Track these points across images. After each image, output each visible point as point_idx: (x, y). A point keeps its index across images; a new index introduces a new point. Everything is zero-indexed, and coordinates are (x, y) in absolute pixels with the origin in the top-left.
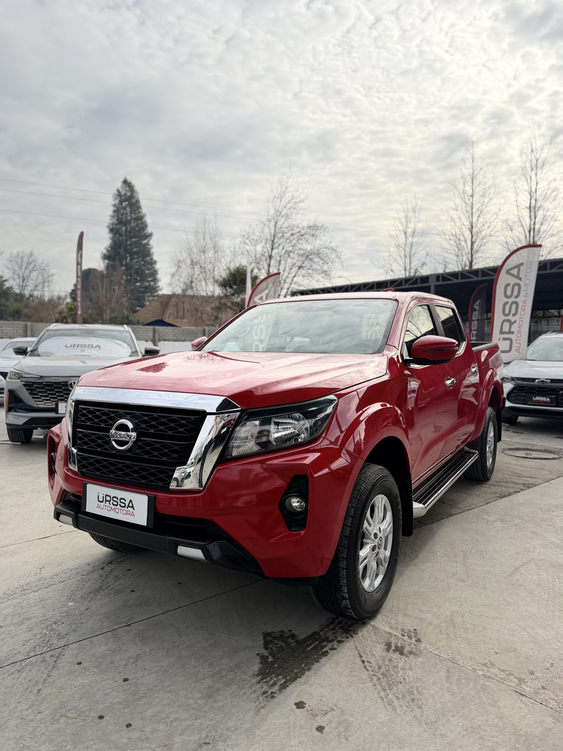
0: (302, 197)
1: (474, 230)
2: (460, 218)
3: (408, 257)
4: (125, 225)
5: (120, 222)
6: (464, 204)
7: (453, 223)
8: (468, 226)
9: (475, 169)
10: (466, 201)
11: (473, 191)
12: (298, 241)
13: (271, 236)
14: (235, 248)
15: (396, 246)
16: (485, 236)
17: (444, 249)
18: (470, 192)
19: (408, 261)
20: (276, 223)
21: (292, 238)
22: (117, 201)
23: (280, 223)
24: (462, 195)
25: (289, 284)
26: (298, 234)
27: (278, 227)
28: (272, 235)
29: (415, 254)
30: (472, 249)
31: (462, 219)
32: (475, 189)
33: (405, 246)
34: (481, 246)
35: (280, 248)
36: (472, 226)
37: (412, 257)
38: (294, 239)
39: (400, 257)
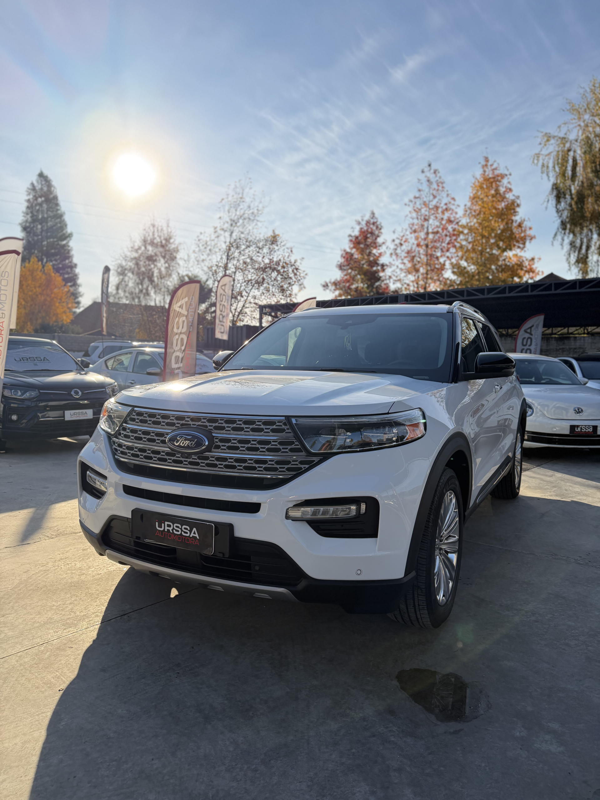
4: (41, 224)
5: (35, 220)
13: (226, 247)
20: (232, 233)
22: (31, 197)
27: (233, 238)
28: (228, 244)
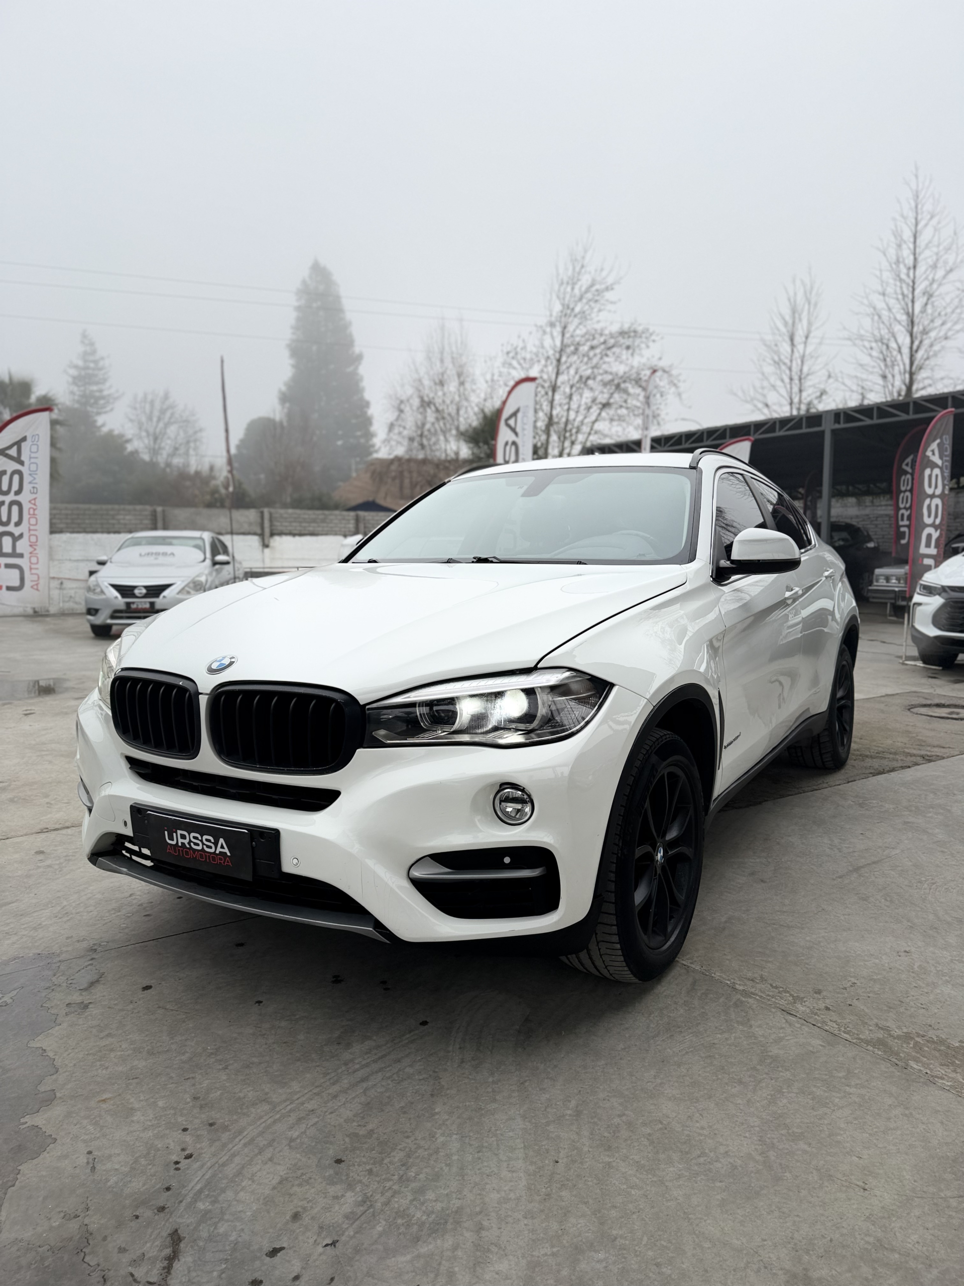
0: (610, 281)
1: (915, 329)
2: (890, 309)
3: (796, 381)
4: (317, 342)
5: (309, 336)
6: (898, 283)
7: (876, 318)
8: (905, 323)
9: (919, 217)
10: (903, 276)
11: (915, 259)
12: (601, 358)
13: (555, 351)
14: (493, 375)
15: (775, 362)
16: (935, 340)
17: (861, 365)
18: (910, 261)
19: (796, 389)
20: (565, 328)
21: (591, 354)
22: (302, 302)
23: (571, 328)
24: (894, 266)
25: (586, 436)
26: (603, 347)
27: (567, 335)
28: (558, 349)
29: (808, 375)
30: (912, 363)
31: (894, 311)
32: (920, 254)
33: (791, 361)
34: (928, 358)
35: (572, 371)
36: (912, 323)
37: (803, 381)
38: (595, 355)
39: (782, 381)
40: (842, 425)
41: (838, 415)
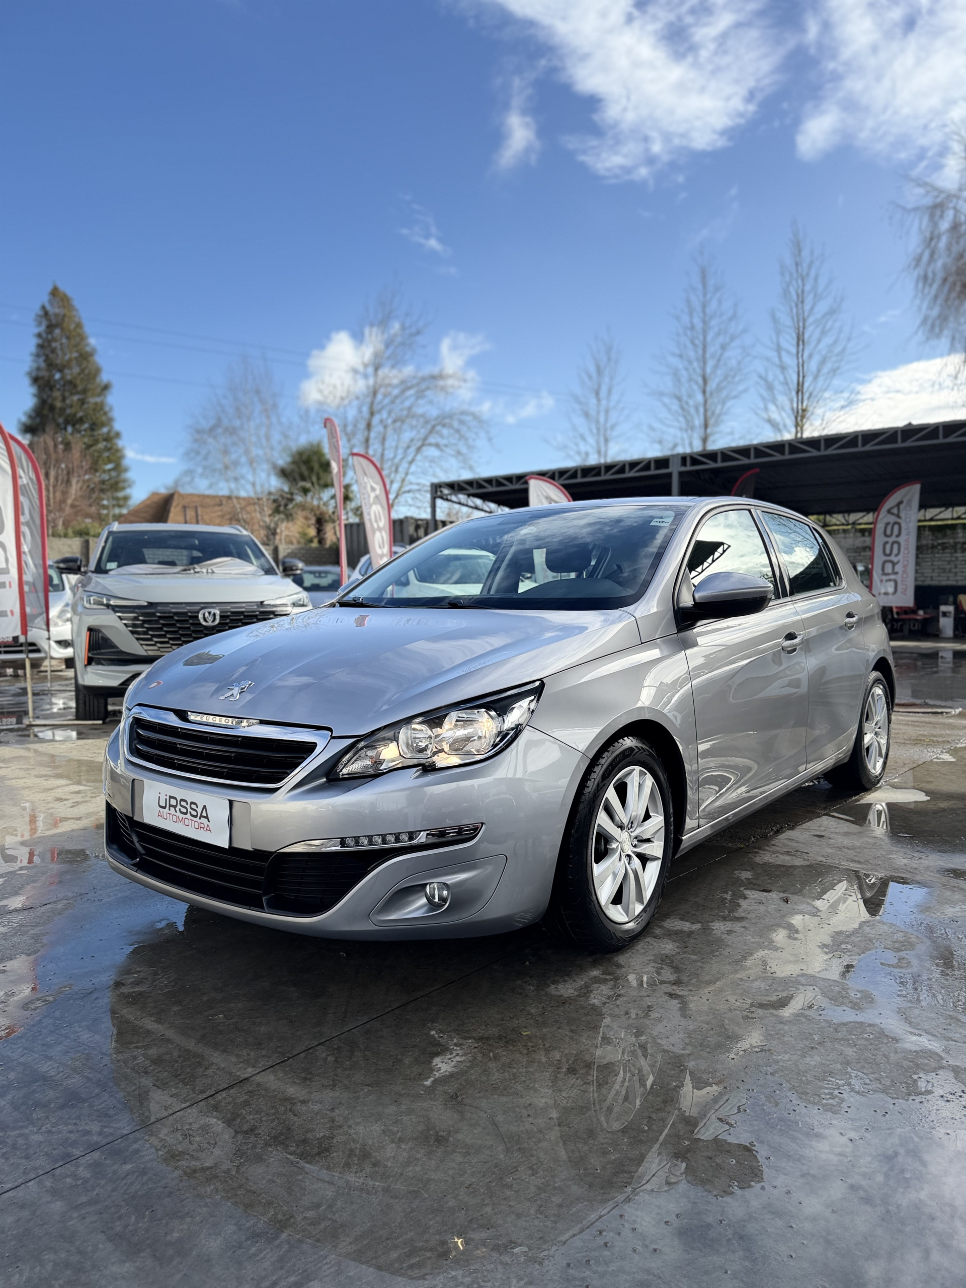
1: (708, 389)
2: (687, 369)
4: (61, 371)
5: (51, 365)
6: (691, 347)
7: (675, 377)
8: (698, 383)
9: (706, 290)
11: (705, 326)
12: (415, 400)
13: (369, 391)
16: (727, 397)
18: (700, 327)
19: (602, 440)
20: (376, 369)
21: (403, 396)
22: (42, 328)
23: (383, 370)
27: (380, 376)
30: (706, 419)
33: (598, 412)
35: (386, 412)
36: (705, 382)
38: (407, 398)
40: (689, 468)
41: (684, 459)
